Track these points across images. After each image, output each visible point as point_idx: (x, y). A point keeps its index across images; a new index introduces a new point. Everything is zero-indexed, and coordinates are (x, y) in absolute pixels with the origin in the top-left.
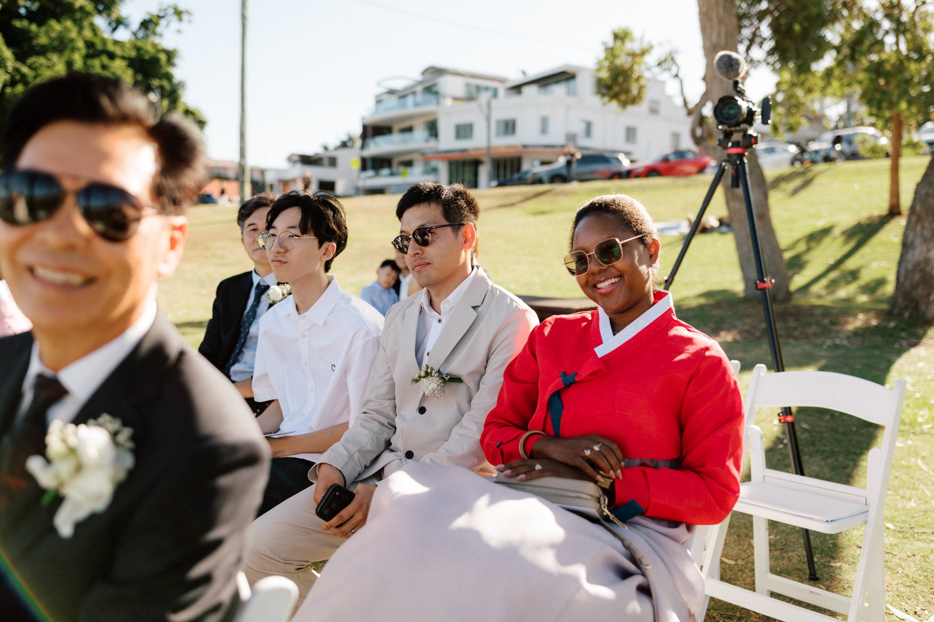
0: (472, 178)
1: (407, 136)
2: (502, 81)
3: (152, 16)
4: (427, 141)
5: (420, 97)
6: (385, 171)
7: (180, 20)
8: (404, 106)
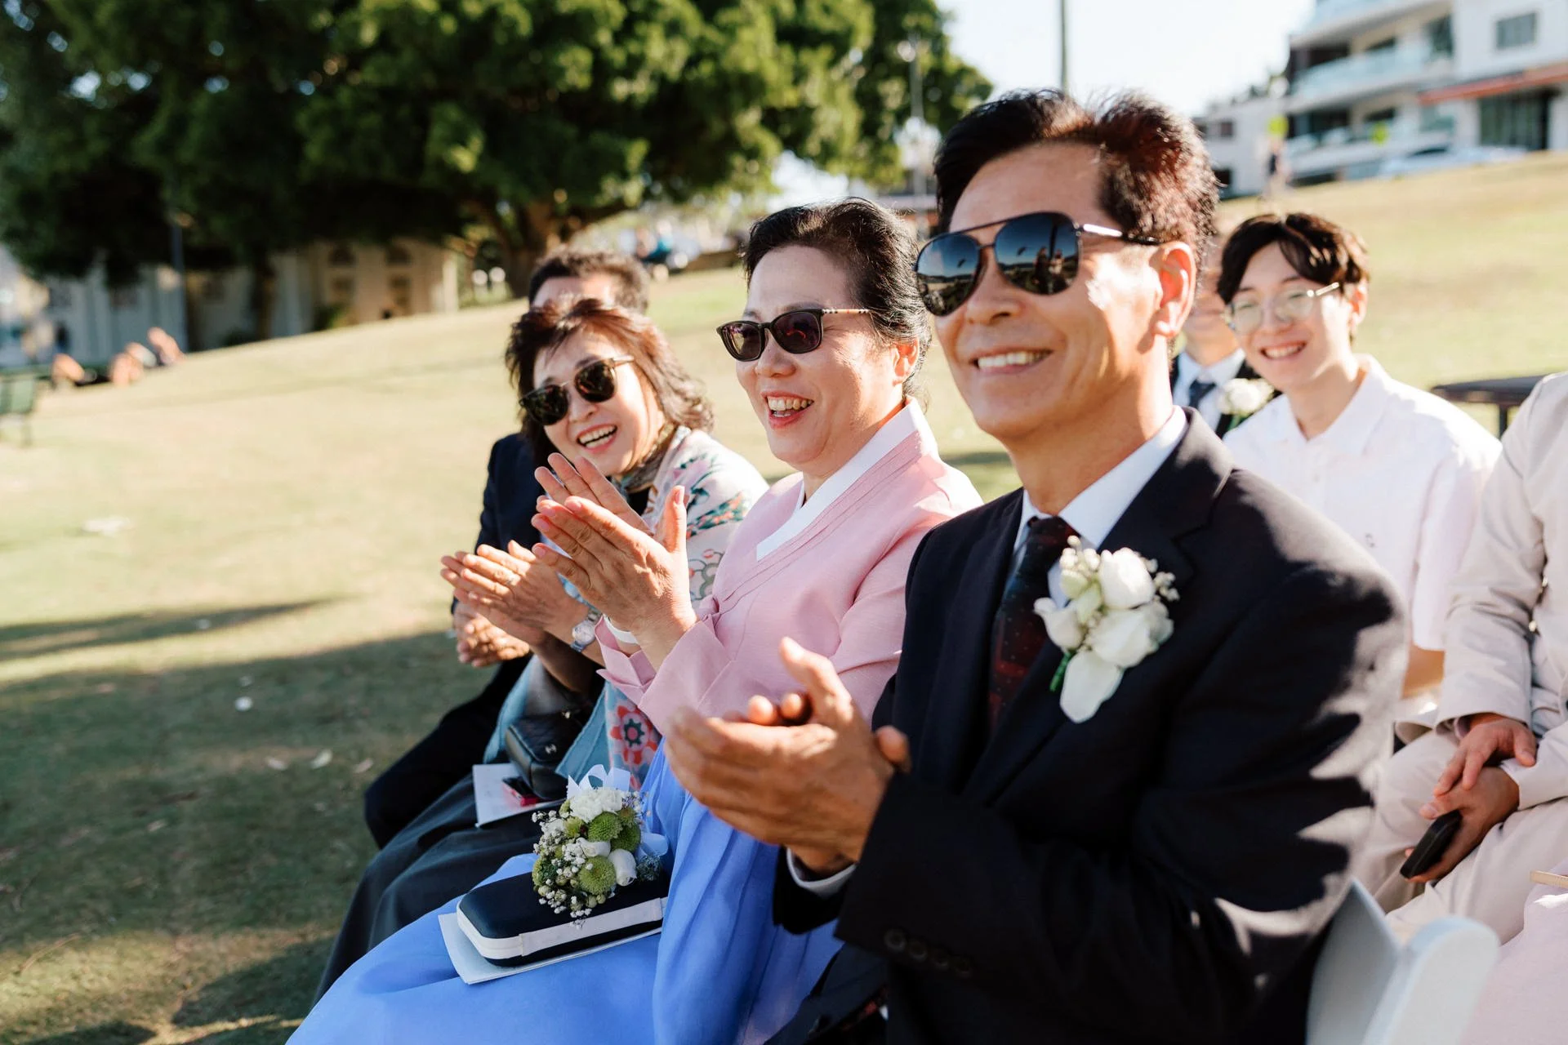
0: (1534, 128)
1: (1384, 57)
4: (1427, 62)
6: (1336, 136)
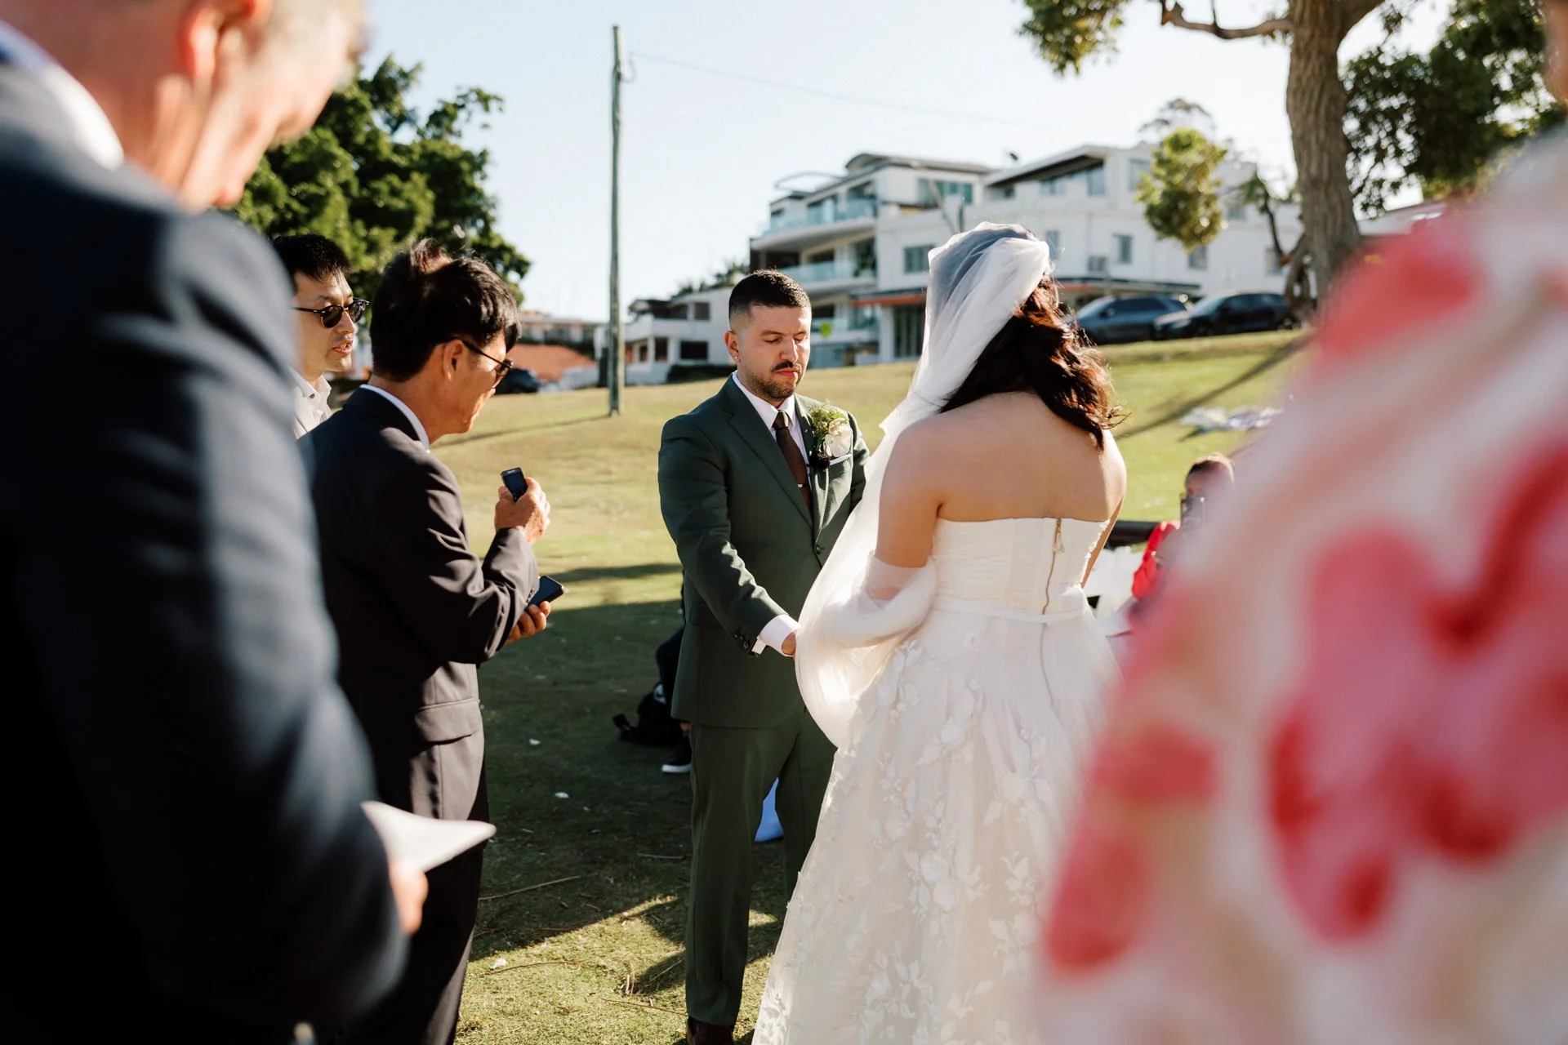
1: (825, 267)
2: (981, 172)
3: (446, 104)
4: (856, 274)
5: (843, 206)
7: (487, 109)
8: (819, 220)
